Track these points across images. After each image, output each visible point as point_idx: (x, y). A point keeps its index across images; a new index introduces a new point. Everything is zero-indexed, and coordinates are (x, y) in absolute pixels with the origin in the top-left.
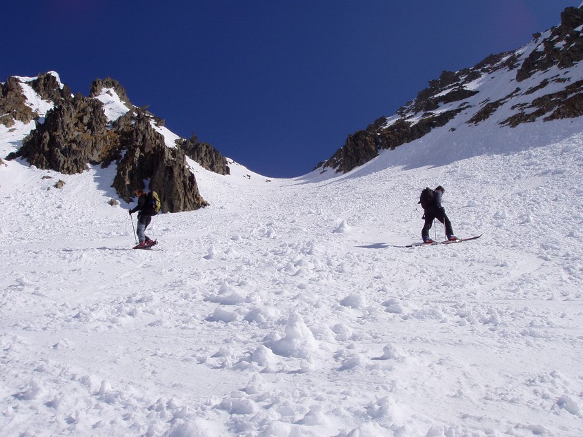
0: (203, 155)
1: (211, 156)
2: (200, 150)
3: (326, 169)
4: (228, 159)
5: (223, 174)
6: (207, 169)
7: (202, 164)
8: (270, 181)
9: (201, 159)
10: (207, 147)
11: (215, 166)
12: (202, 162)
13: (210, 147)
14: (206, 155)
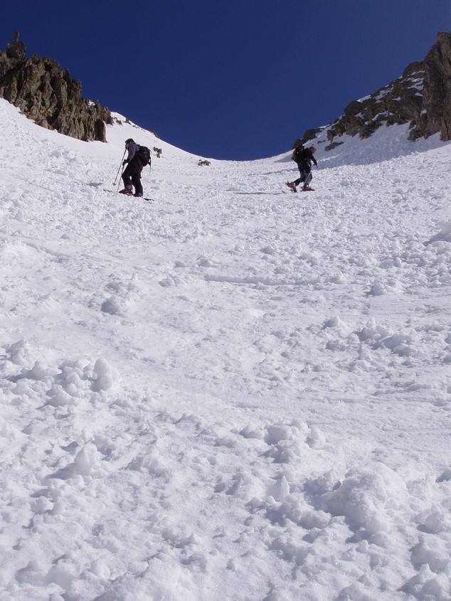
0: (34, 87)
1: (57, 92)
2: (28, 73)
3: (337, 139)
4: (113, 114)
5: (85, 139)
6: (40, 124)
7: (28, 112)
8: (207, 163)
9: (29, 97)
10: (48, 68)
11: (62, 117)
12: (30, 105)
13: (55, 70)
14: (42, 88)
